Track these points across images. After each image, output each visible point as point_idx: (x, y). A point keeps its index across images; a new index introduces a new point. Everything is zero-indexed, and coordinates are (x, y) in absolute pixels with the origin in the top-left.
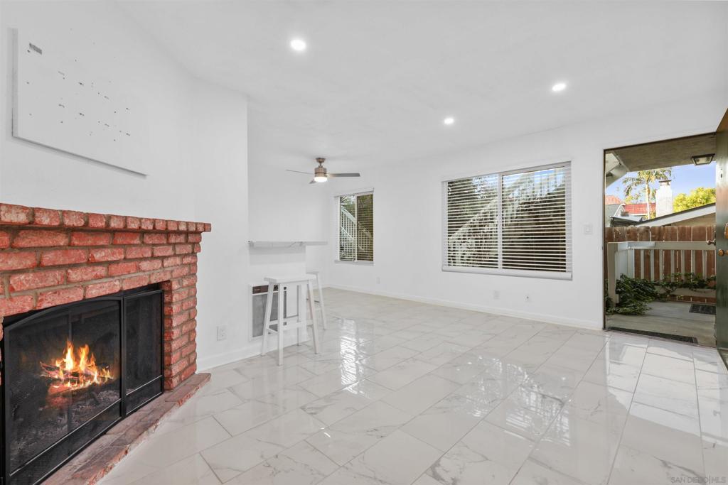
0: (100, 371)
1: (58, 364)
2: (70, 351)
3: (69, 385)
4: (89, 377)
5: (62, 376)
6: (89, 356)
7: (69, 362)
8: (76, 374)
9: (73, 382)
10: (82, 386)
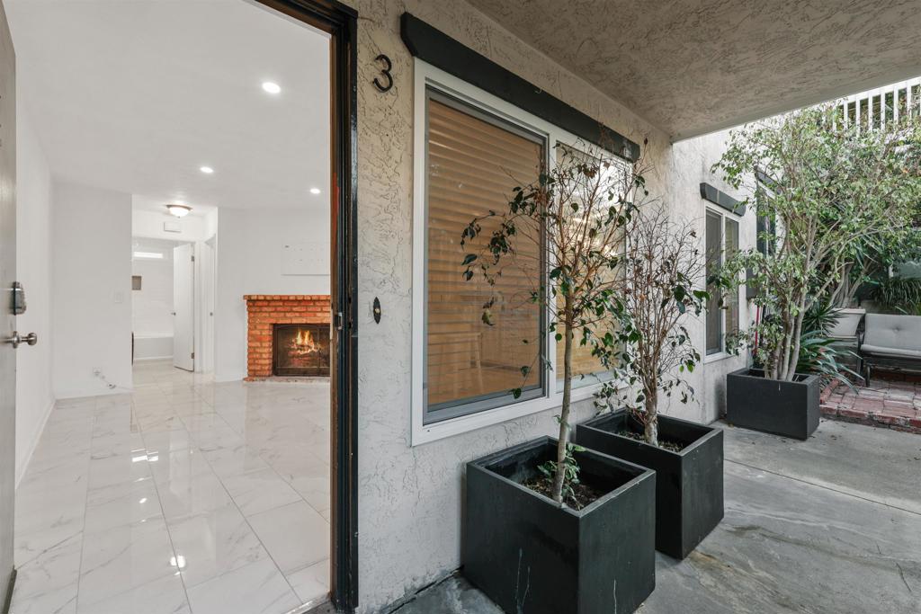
0: (315, 344)
1: (293, 341)
4: (309, 347)
5: (295, 347)
7: (299, 340)
9: (301, 350)
10: (306, 352)
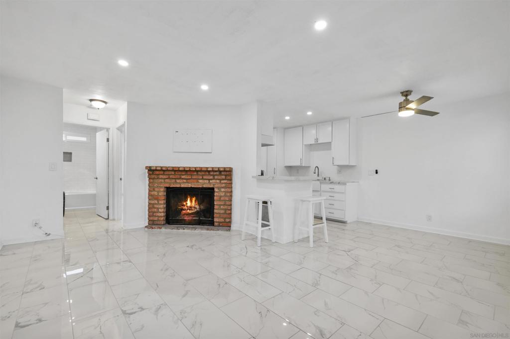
0: (199, 206)
1: (185, 204)
2: (189, 199)
3: (188, 211)
4: (195, 208)
5: (186, 208)
6: (196, 201)
7: (189, 203)
8: (191, 207)
9: (190, 210)
10: (193, 211)
